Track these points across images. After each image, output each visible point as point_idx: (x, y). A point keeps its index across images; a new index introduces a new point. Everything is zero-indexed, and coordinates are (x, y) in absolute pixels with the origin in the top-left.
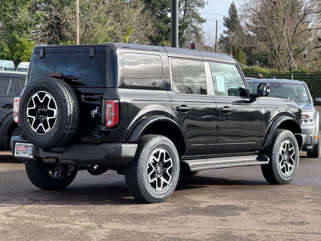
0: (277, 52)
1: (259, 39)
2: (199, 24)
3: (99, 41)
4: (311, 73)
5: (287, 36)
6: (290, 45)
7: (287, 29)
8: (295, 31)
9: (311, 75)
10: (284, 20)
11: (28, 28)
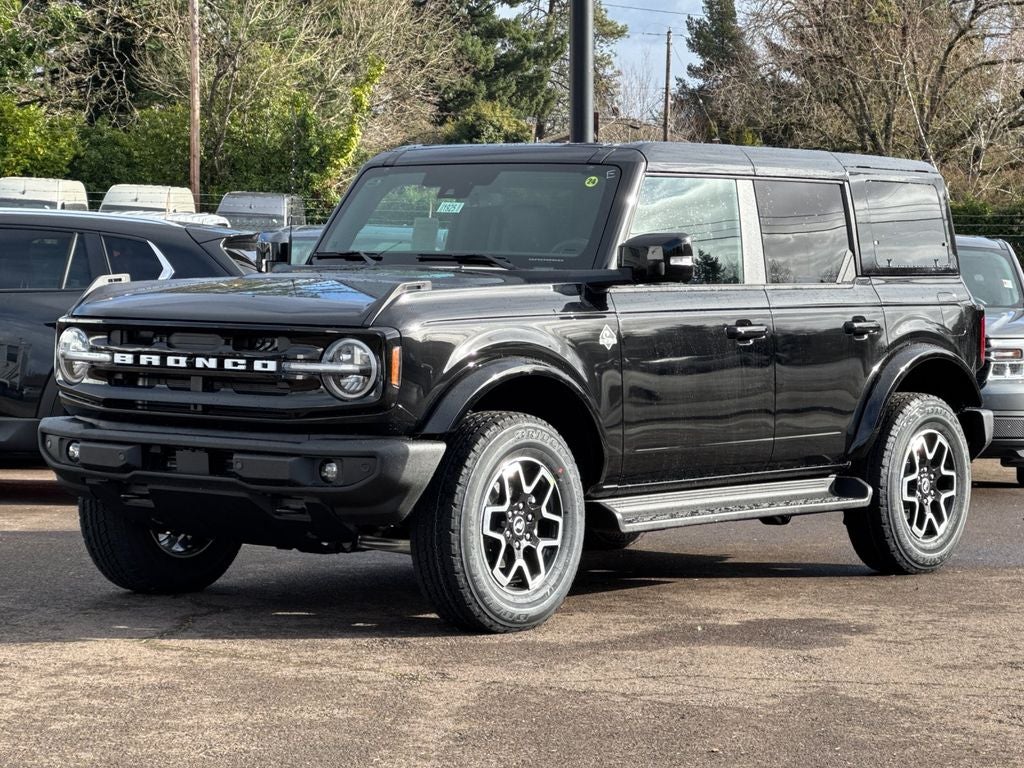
0: (881, 141)
1: (818, 97)
2: (602, 41)
3: (267, 105)
4: (999, 212)
5: (913, 86)
6: (925, 115)
7: (914, 63)
8: (942, 69)
9: (1000, 220)
10: (904, 30)
11: (21, 60)
